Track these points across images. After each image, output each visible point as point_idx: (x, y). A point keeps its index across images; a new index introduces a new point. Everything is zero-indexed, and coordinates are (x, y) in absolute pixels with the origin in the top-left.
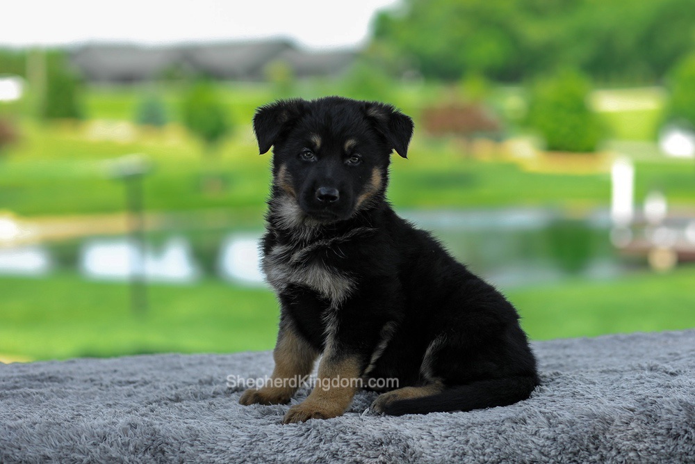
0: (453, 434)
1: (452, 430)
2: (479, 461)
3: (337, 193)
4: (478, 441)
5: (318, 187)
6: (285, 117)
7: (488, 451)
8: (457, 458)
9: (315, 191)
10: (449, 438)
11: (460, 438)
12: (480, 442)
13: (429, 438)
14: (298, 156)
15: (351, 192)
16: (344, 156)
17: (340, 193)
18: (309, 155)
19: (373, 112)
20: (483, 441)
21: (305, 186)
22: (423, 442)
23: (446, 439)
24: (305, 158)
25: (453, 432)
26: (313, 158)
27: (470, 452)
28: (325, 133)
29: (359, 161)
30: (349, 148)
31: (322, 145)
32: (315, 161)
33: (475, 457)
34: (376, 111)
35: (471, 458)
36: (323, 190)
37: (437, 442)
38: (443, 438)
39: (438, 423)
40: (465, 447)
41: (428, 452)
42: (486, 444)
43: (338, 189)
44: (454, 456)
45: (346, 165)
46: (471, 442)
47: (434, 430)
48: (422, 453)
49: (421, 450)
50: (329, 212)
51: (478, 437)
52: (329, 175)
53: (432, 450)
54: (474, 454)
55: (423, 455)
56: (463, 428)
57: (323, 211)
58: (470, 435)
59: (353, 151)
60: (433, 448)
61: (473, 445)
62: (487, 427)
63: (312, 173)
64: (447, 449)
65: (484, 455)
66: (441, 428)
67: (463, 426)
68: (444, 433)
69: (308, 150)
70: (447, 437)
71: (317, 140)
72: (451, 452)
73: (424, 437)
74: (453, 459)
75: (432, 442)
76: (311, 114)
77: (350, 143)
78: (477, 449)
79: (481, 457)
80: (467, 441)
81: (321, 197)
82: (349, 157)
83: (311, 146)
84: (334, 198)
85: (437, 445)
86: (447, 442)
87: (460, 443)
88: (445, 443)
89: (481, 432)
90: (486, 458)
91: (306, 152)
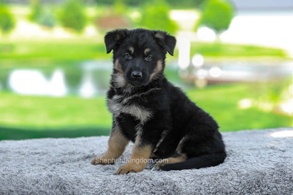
0: (195, 180)
1: (195, 178)
2: (207, 192)
3: (141, 74)
4: (207, 183)
5: (132, 71)
6: (118, 37)
7: (211, 188)
8: (197, 191)
9: (131, 73)
10: (193, 182)
11: (198, 182)
12: (207, 184)
13: (184, 182)
14: (124, 57)
15: (148, 73)
16: (144, 56)
17: (142, 74)
18: (129, 56)
19: (157, 36)
20: (209, 183)
21: (127, 70)
22: (182, 183)
23: (192, 182)
24: (127, 57)
25: (195, 179)
26: (131, 58)
27: (203, 188)
28: (136, 46)
29: (151, 58)
30: (147, 53)
31: (134, 52)
32: (131, 59)
33: (205, 191)
34: (159, 35)
35: (204, 191)
36: (135, 73)
37: (188, 184)
38: (190, 182)
39: (187, 174)
40: (201, 186)
41: (184, 188)
42: (210, 184)
43: (141, 72)
44: (196, 190)
45: (145, 61)
46: (203, 184)
47: (187, 178)
48: (182, 188)
49: (181, 187)
50: (138, 82)
51: (206, 181)
52: (137, 65)
53: (186, 187)
54: (205, 189)
55: (182, 189)
56: (199, 177)
57: (135, 82)
58: (203, 180)
59: (148, 54)
60: (186, 186)
61: (204, 185)
62: (210, 177)
63: (130, 65)
64: (193, 187)
65: (209, 190)
66: (189, 177)
67: (199, 176)
68: (191, 180)
69: (128, 54)
70: (192, 181)
71: (132, 49)
72: (195, 188)
73: (182, 181)
74: (196, 191)
75: (186, 184)
76: (129, 38)
77: (147, 50)
78: (206, 187)
79: (208, 191)
80: (202, 183)
81: (134, 76)
82: (147, 57)
83: (129, 52)
84: (140, 76)
85: (188, 185)
86: (193, 184)
87: (198, 184)
88: (191, 184)
89: (207, 179)
90: (210, 191)
91: (128, 55)
